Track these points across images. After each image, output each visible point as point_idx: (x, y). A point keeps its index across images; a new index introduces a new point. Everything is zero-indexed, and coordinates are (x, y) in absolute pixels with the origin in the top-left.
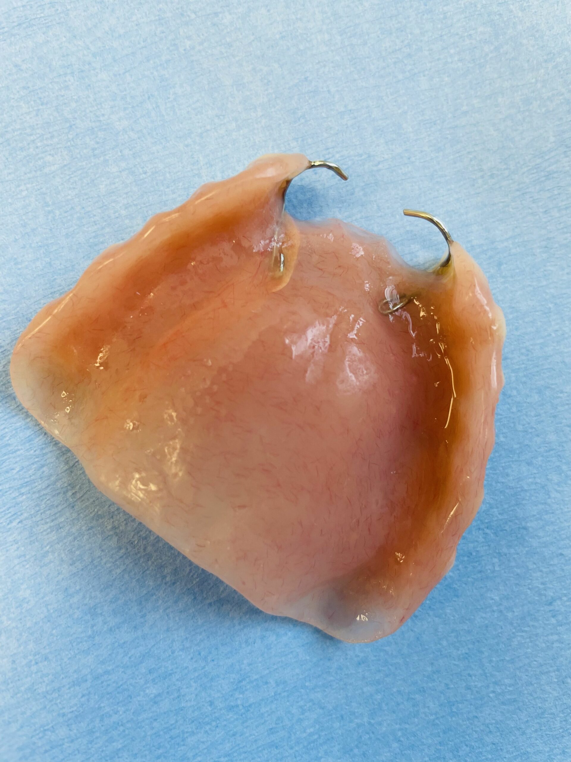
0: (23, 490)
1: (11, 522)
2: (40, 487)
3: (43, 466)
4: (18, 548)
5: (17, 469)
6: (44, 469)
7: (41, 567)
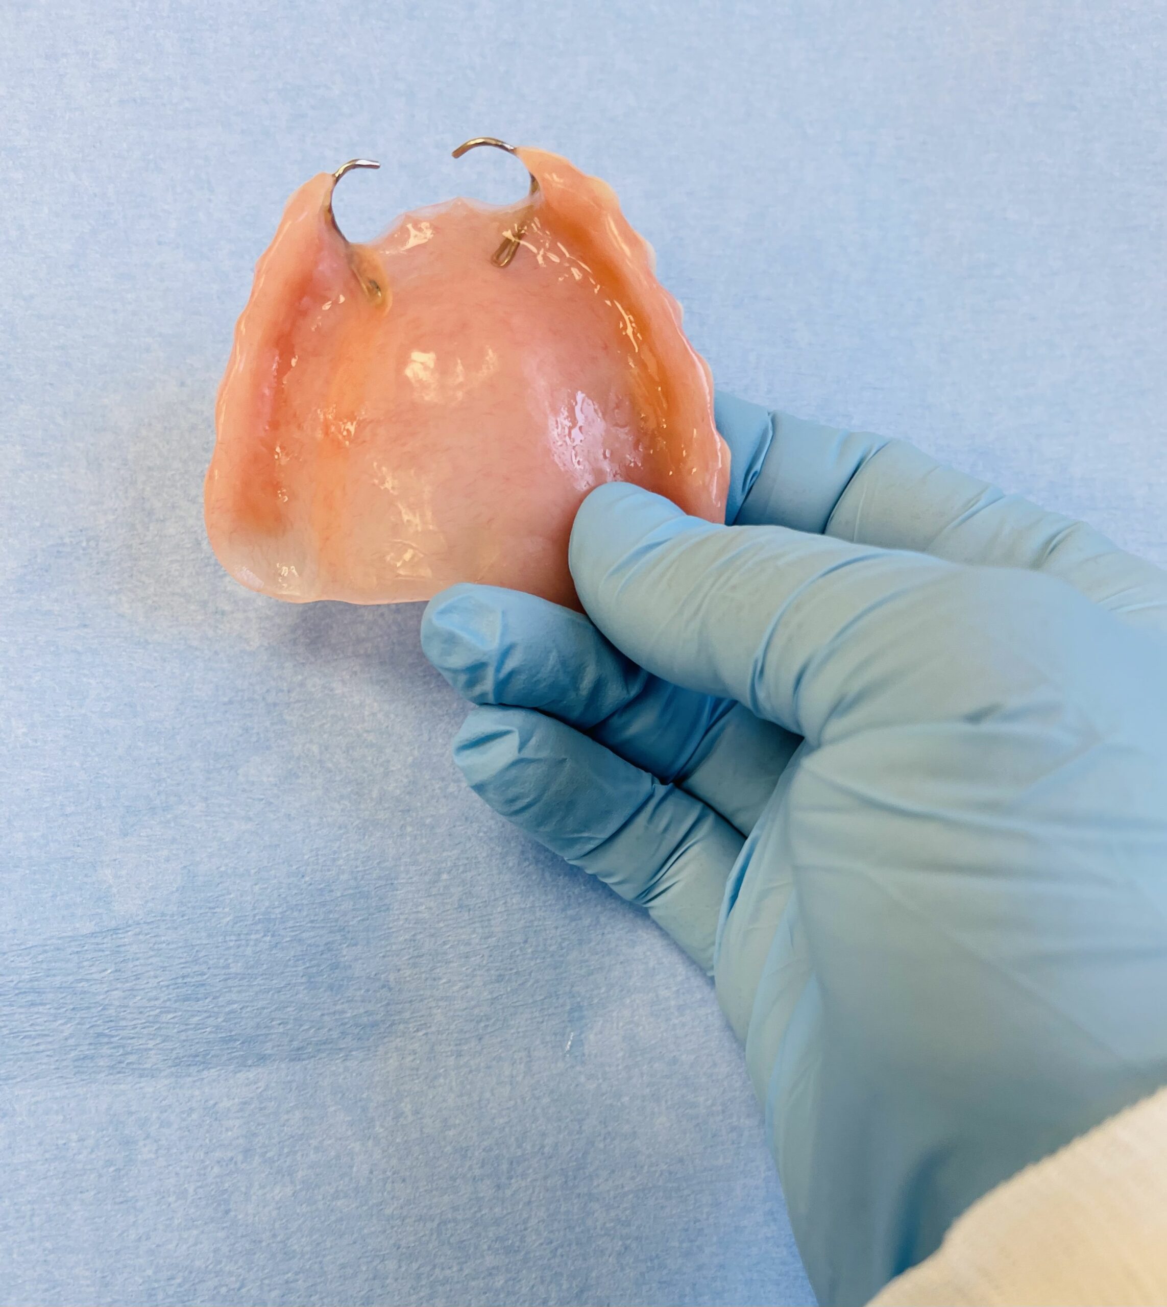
0: (441, 1003)
1: (418, 1031)
2: (458, 1006)
3: (467, 987)
4: (414, 1059)
5: (444, 981)
6: (469, 990)
7: (430, 1087)
